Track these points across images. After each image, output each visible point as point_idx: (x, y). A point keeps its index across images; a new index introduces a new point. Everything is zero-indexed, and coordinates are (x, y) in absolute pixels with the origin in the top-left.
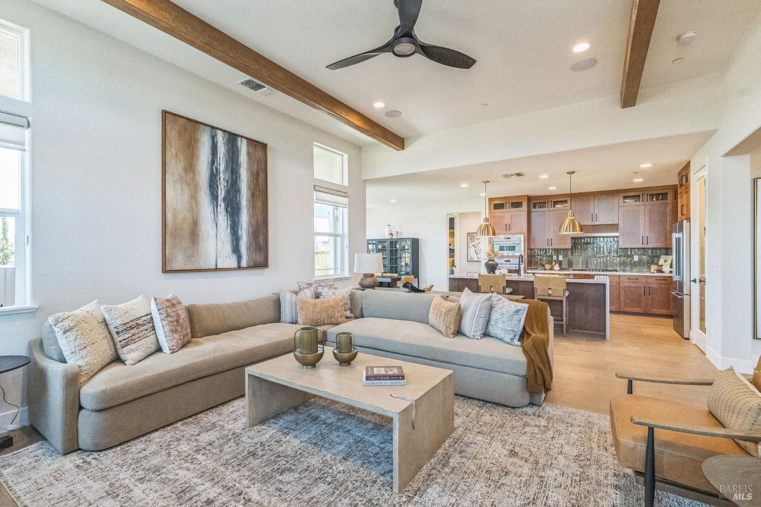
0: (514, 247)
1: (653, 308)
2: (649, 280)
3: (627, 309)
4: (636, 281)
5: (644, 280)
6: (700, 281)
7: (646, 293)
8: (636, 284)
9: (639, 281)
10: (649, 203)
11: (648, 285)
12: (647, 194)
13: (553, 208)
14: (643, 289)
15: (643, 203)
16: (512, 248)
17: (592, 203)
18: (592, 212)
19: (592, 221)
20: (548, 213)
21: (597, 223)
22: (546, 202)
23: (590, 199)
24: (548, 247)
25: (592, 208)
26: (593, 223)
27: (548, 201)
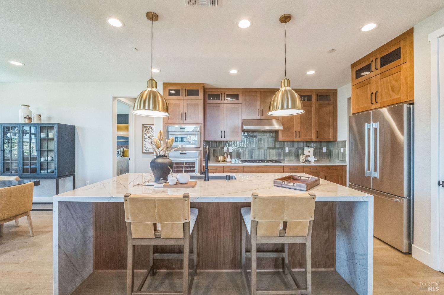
13: (226, 101)
17: (259, 99)
18: (258, 107)
19: (259, 116)
20: (221, 105)
21: (262, 118)
22: (219, 95)
23: (257, 95)
24: (222, 139)
25: (259, 103)
26: (259, 118)
27: (222, 94)
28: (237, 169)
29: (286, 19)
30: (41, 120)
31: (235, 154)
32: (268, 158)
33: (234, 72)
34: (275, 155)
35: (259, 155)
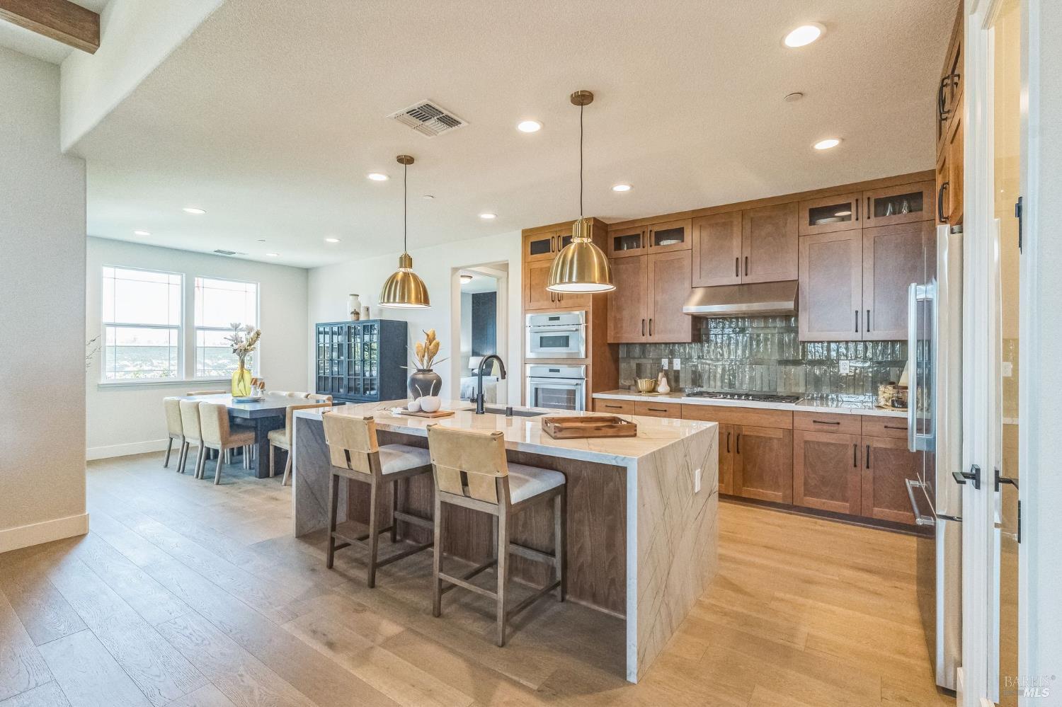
0: (567, 338)
1: (877, 502)
2: (869, 428)
3: (812, 502)
4: (834, 428)
5: (855, 428)
6: (998, 480)
7: (858, 463)
8: (834, 436)
9: (841, 428)
10: (873, 221)
11: (866, 443)
12: (869, 198)
13: (654, 249)
14: (851, 452)
15: (858, 225)
16: (565, 341)
17: (737, 230)
18: (737, 253)
19: (737, 276)
20: (644, 259)
21: (747, 280)
22: (639, 235)
23: (732, 222)
24: (643, 340)
25: (736, 242)
26: (738, 281)
27: (644, 232)
28: (665, 411)
29: (583, 99)
30: (368, 315)
31: (690, 376)
32: (781, 391)
33: (622, 188)
34: (802, 382)
35: (752, 379)
